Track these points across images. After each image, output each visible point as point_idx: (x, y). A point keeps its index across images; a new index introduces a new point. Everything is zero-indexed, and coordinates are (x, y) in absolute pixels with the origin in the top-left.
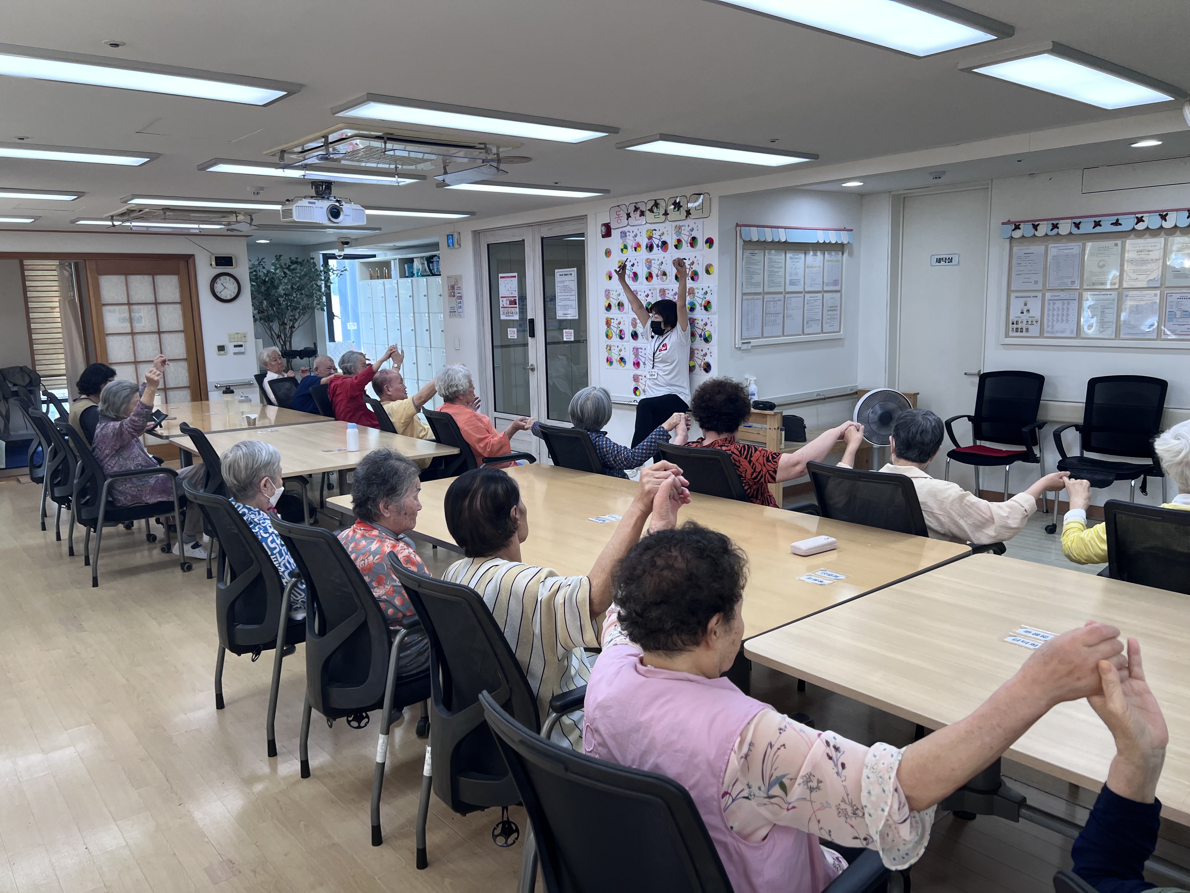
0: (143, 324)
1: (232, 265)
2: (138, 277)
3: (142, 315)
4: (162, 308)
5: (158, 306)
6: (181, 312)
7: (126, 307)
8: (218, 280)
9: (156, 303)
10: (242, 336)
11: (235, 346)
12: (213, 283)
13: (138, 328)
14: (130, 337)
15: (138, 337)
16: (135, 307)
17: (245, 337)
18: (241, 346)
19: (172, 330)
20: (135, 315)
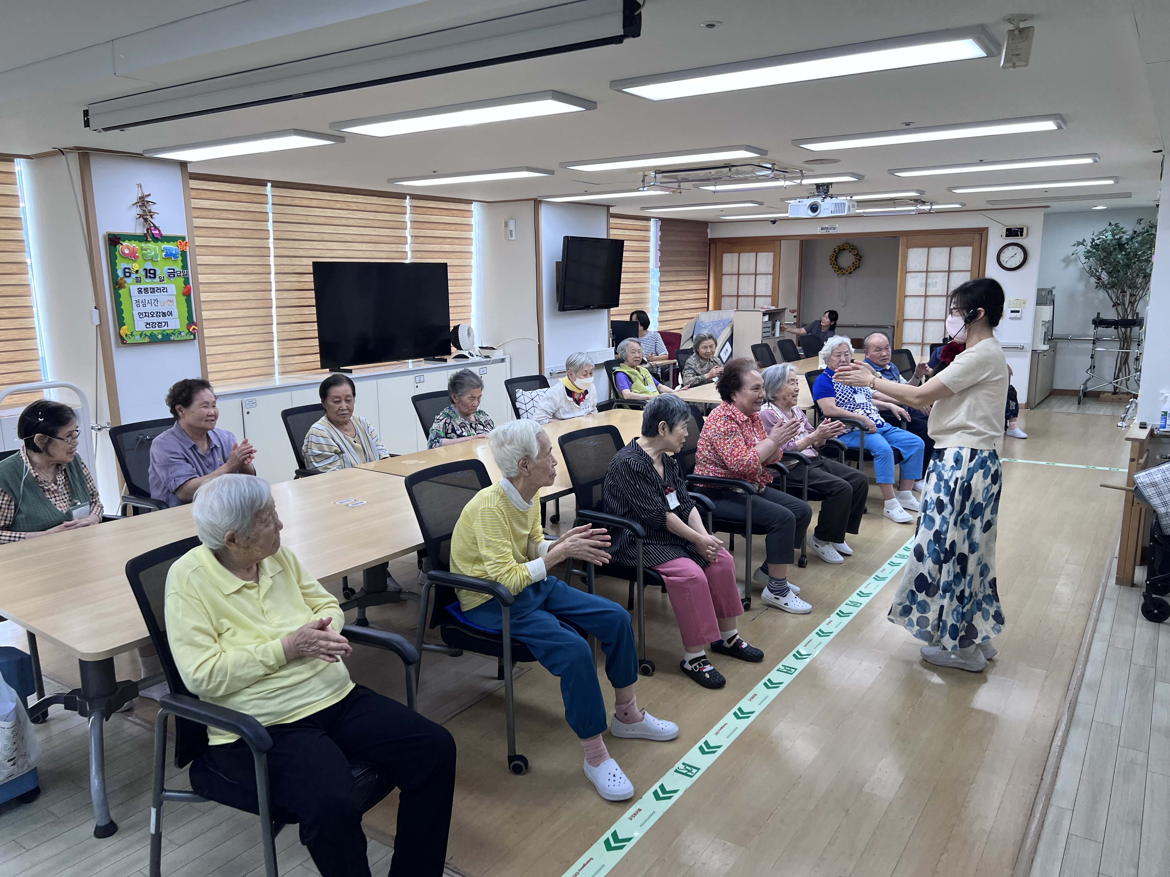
0: (935, 288)
1: (1022, 236)
2: (939, 249)
3: (935, 280)
4: (954, 275)
5: (951, 274)
7: (925, 274)
8: (1006, 250)
9: (949, 271)
10: (1022, 302)
11: (1012, 312)
12: (1000, 253)
13: (932, 291)
14: (923, 299)
15: (929, 299)
16: (931, 274)
17: (1025, 303)
18: (1018, 312)
20: (931, 281)
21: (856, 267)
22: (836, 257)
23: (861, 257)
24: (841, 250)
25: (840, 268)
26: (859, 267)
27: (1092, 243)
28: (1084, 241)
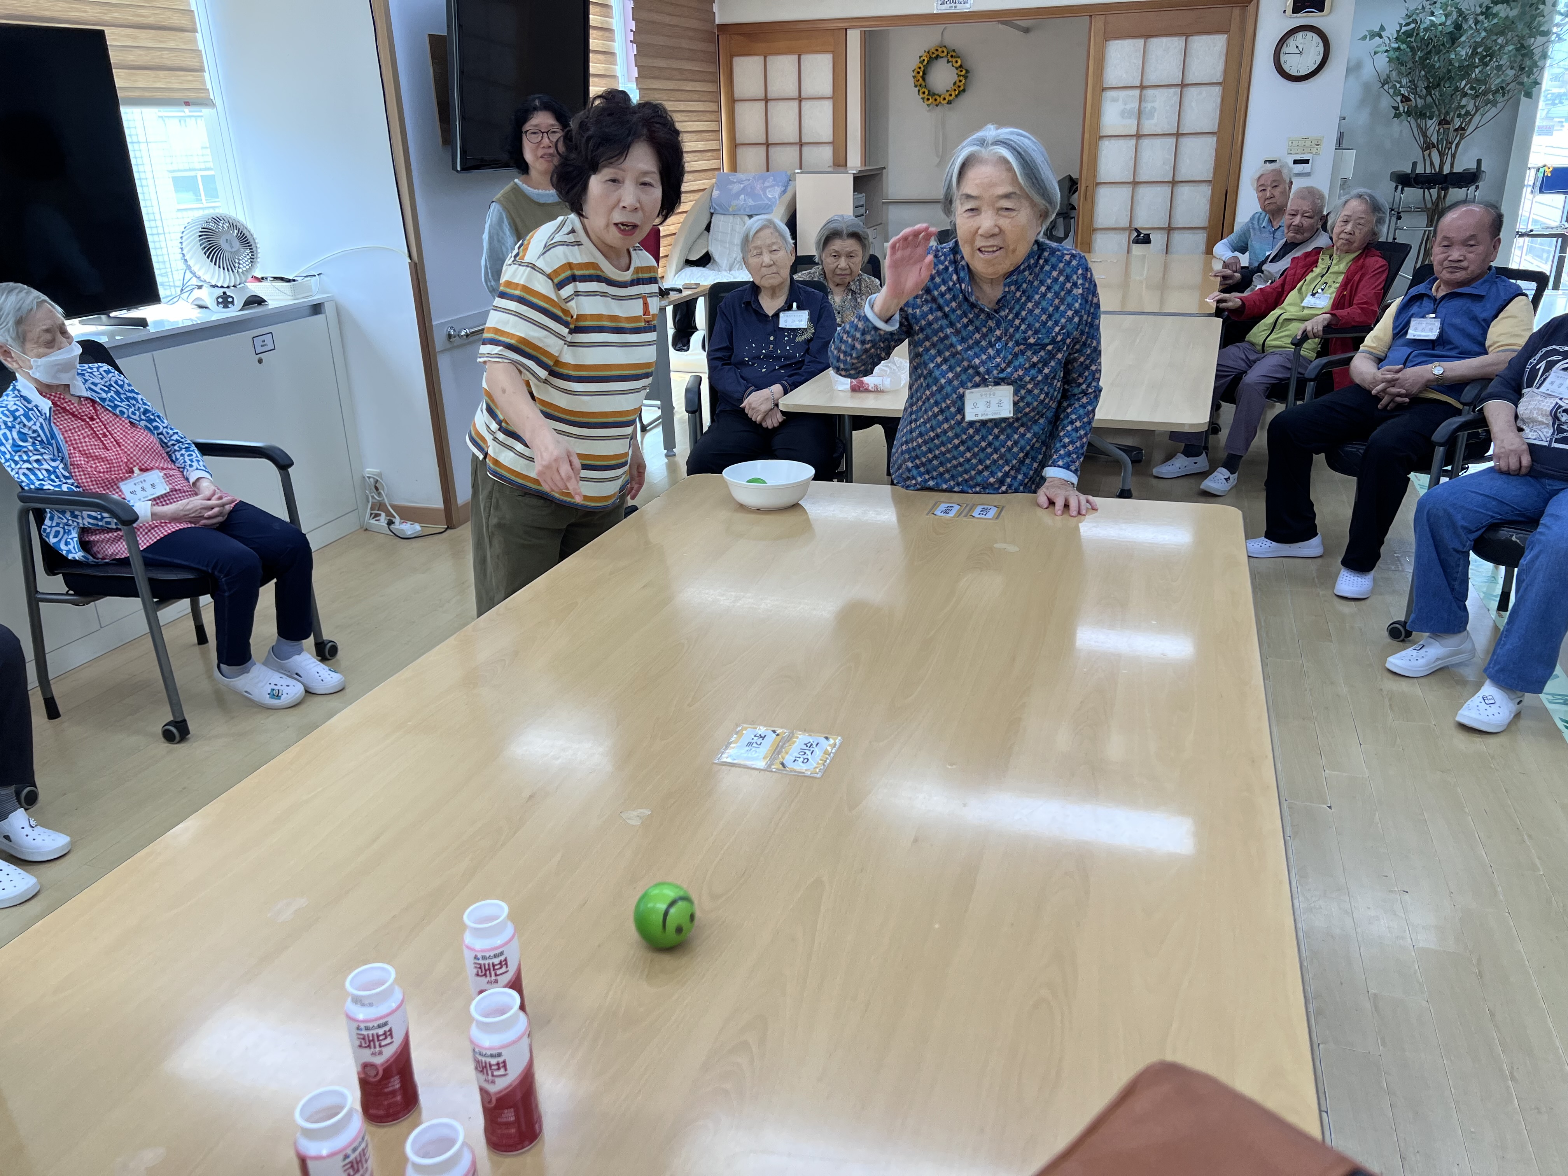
0: (1155, 121)
1: (1323, 11)
2: (1164, 40)
3: (1156, 105)
4: (1191, 93)
5: (1185, 89)
6: (1219, 100)
7: (1137, 92)
8: (1291, 41)
9: (1183, 85)
10: (1314, 142)
11: (1296, 162)
12: (1280, 45)
13: (1149, 126)
14: (1133, 142)
15: (1145, 142)
16: (1149, 92)
17: (1318, 145)
18: (1306, 162)
19: (1199, 131)
20: (1148, 106)
21: (960, 90)
22: (924, 73)
23: (967, 71)
24: (933, 57)
25: (932, 94)
26: (964, 90)
27: (1398, 32)
28: (1382, 28)
